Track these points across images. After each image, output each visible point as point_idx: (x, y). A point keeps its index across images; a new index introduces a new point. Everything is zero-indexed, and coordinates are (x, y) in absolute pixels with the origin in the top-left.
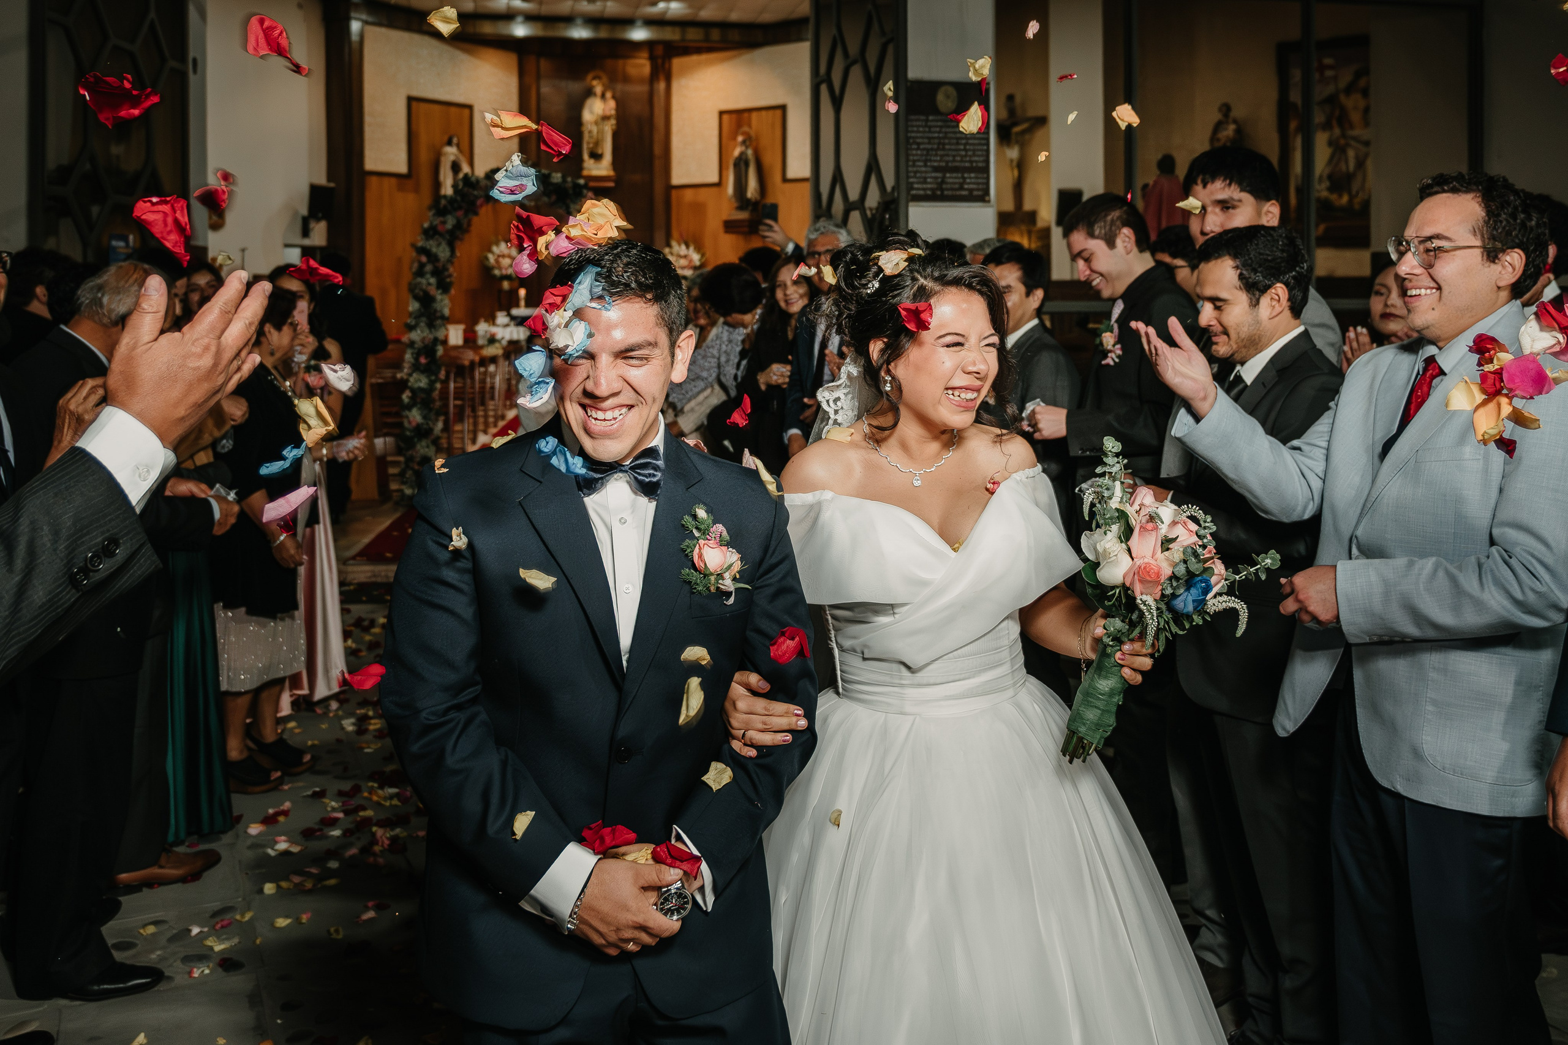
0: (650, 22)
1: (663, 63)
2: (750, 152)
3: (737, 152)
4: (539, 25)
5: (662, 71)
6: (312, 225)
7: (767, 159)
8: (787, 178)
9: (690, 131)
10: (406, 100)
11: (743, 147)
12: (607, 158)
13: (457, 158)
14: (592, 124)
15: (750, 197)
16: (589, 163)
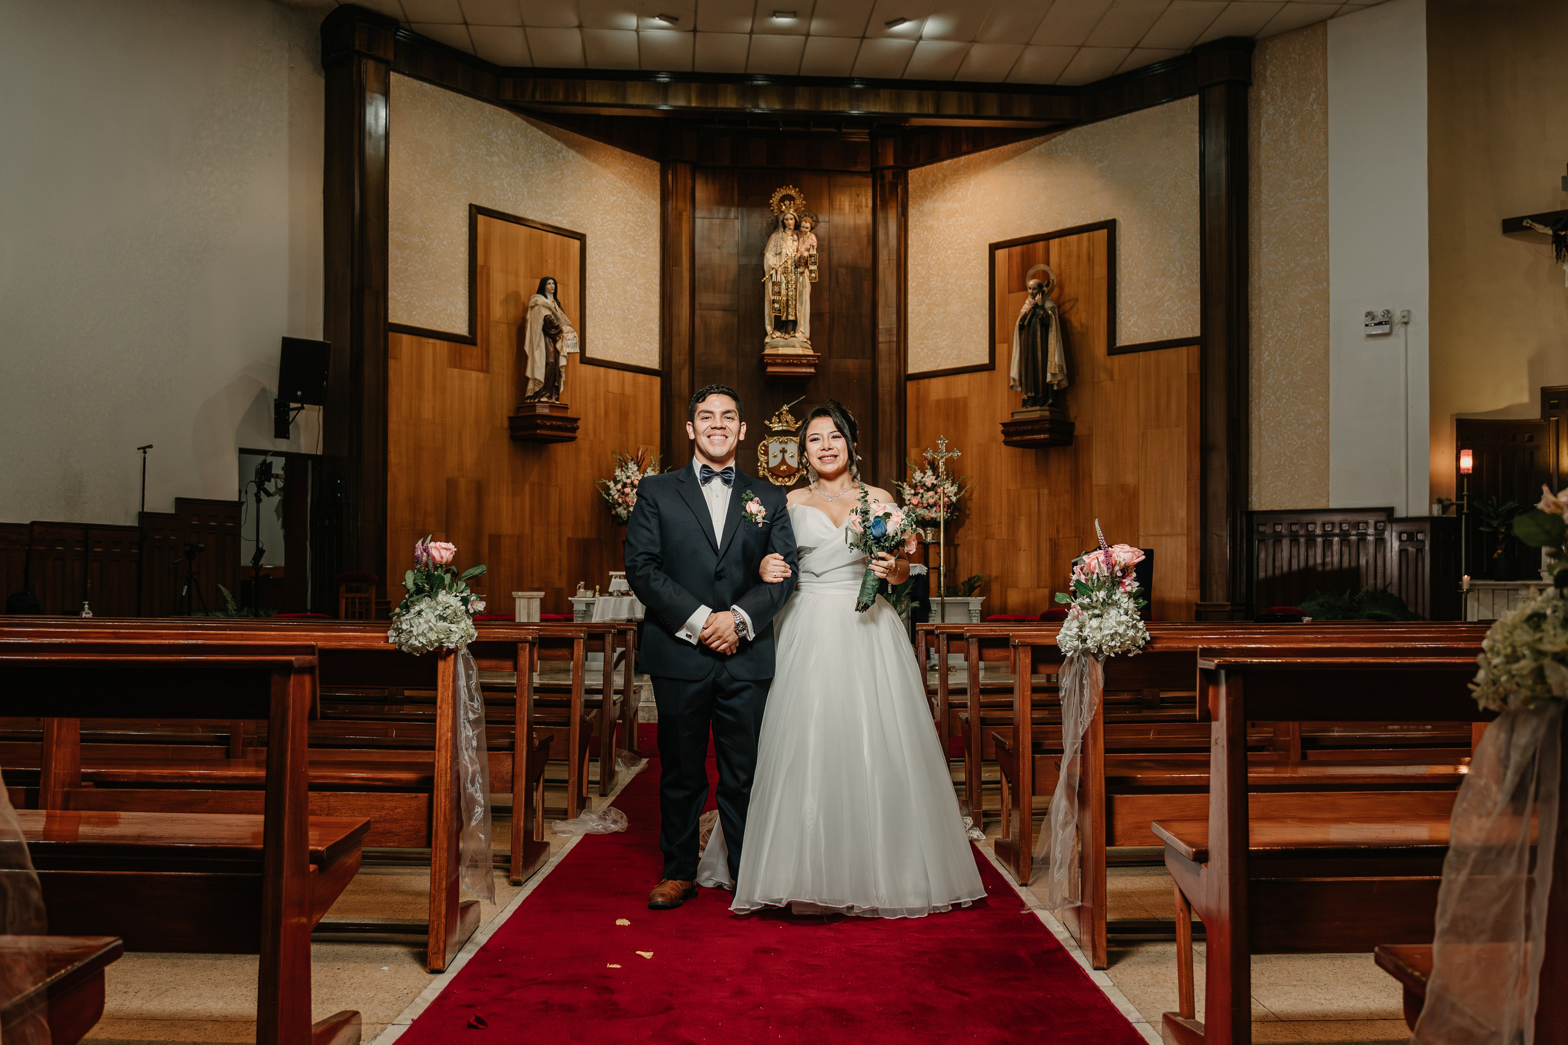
1: (894, 178)
2: (1049, 305)
3: (1026, 307)
6: (292, 414)
7: (1078, 318)
8: (1118, 345)
9: (939, 284)
10: (468, 213)
11: (1038, 297)
12: (803, 331)
13: (553, 313)
14: (779, 273)
15: (1051, 381)
16: (773, 338)
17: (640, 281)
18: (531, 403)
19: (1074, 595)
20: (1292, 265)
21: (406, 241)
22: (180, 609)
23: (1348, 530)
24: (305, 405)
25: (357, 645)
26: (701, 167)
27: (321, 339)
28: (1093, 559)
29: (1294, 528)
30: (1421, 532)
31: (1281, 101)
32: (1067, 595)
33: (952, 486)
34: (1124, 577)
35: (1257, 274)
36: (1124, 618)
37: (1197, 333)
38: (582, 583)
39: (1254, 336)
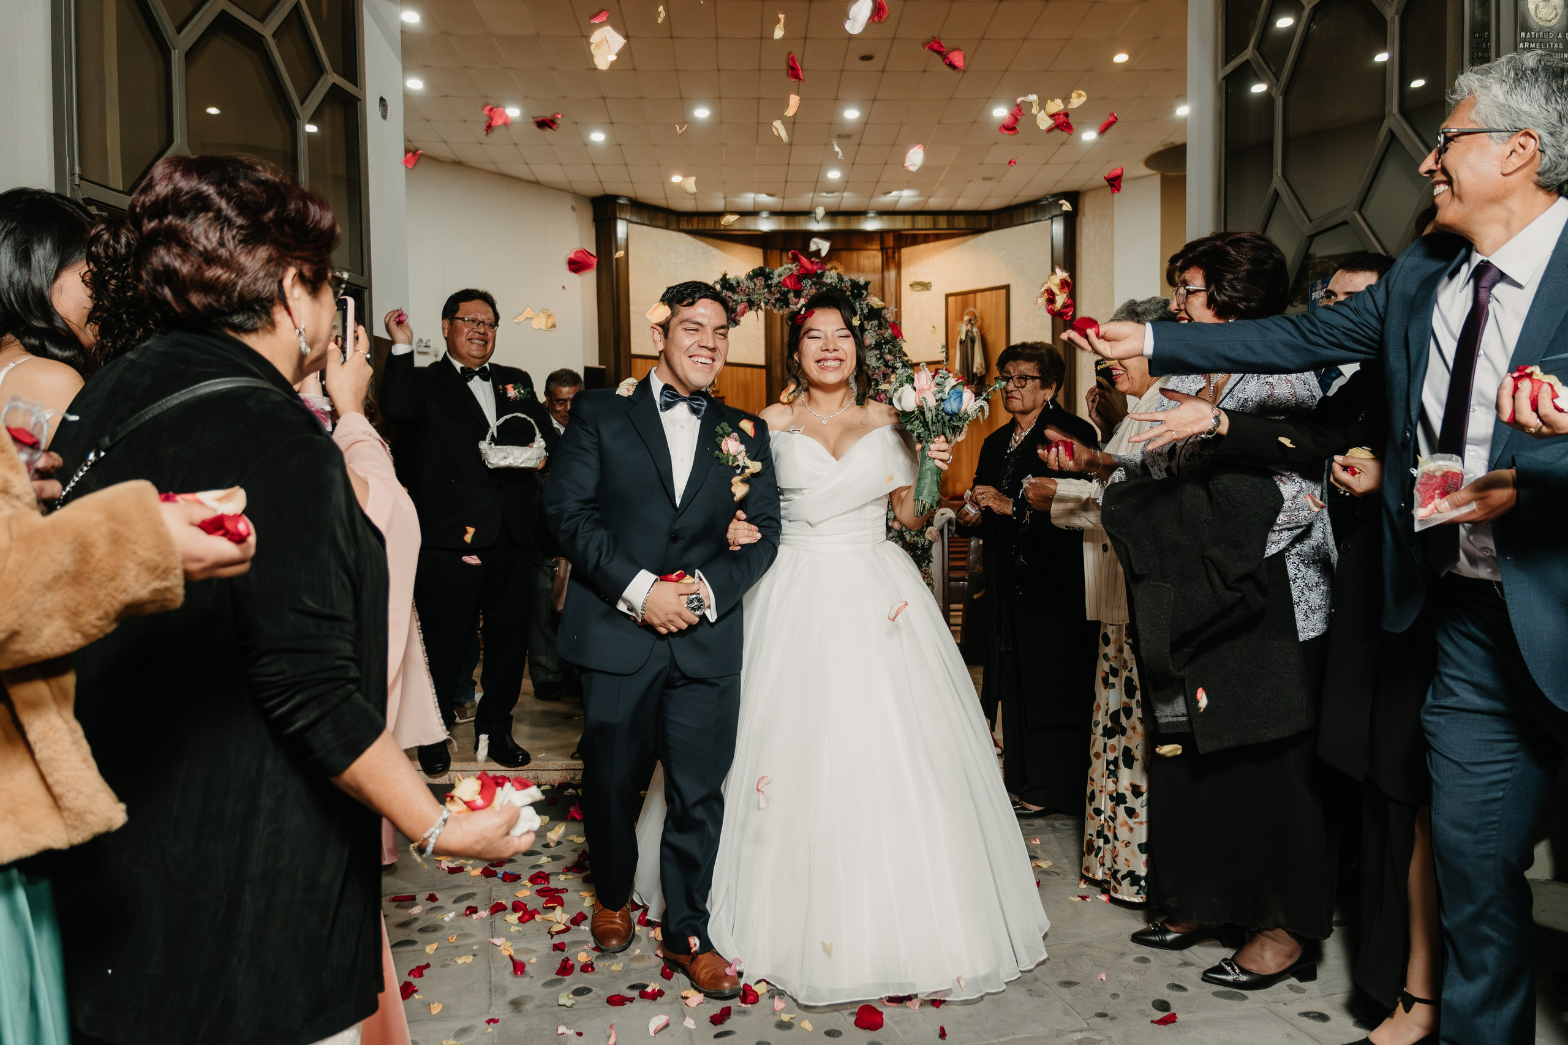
0: (882, 213)
1: (894, 253)
2: (975, 330)
3: (963, 332)
4: (783, 218)
5: (891, 260)
9: (918, 314)
11: (969, 326)
15: (976, 372)
27: (599, 367)
31: (1092, 226)
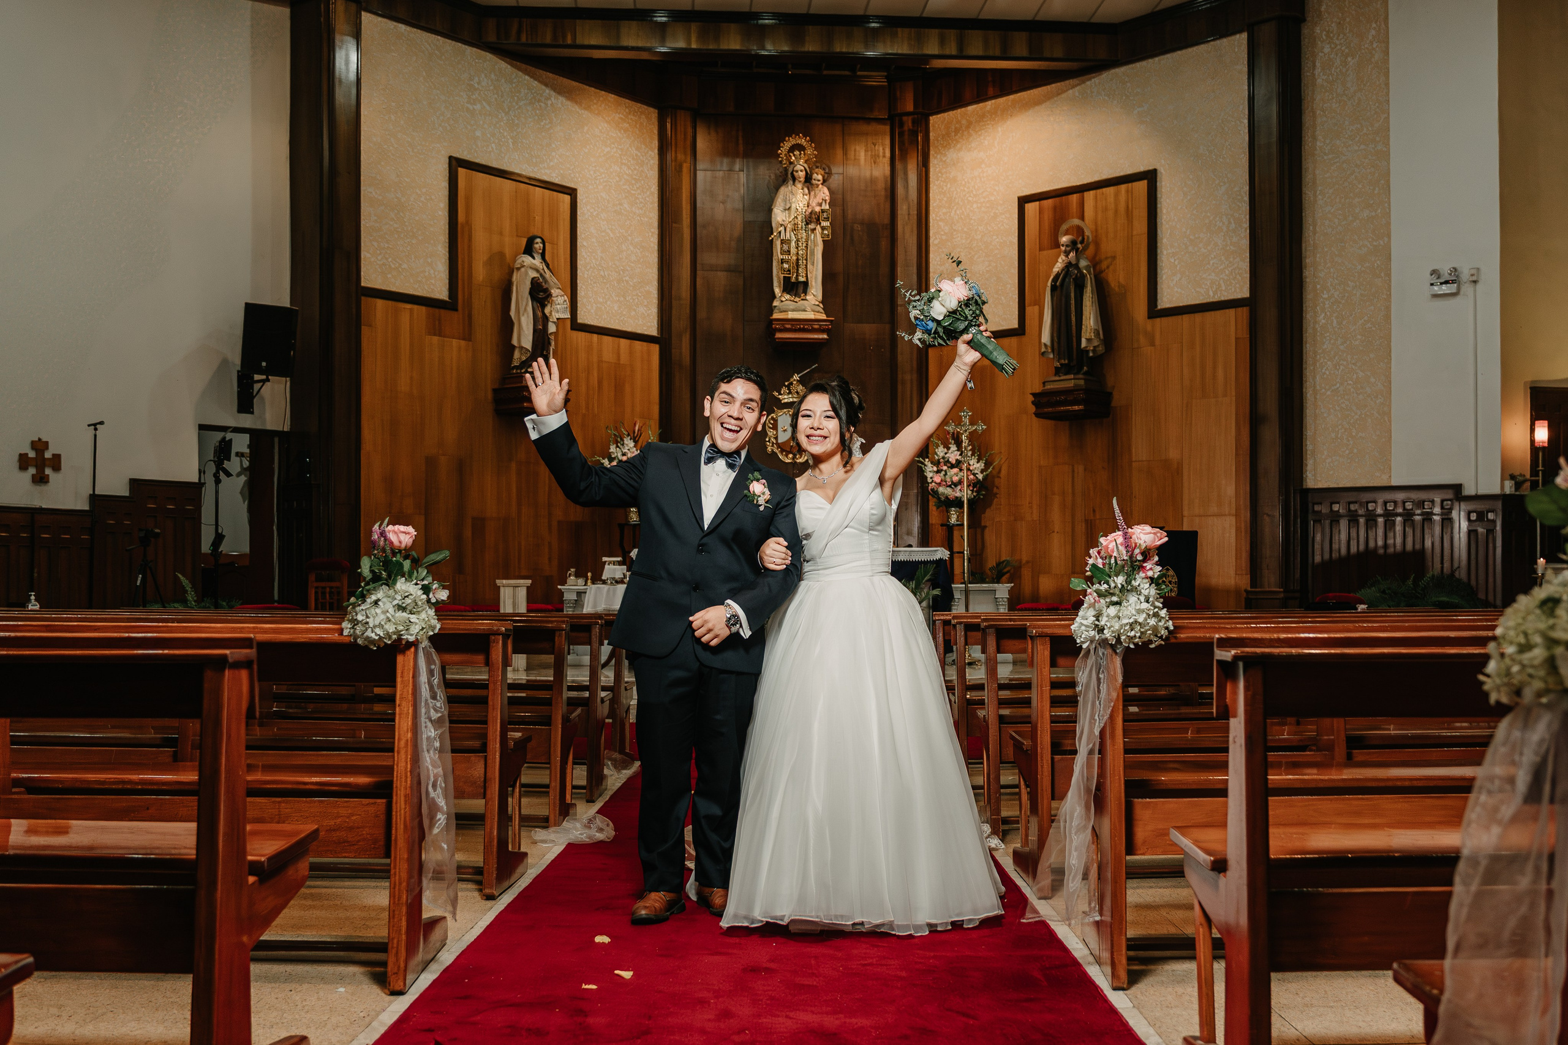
1: (914, 125)
2: (1084, 263)
3: (1058, 266)
5: (910, 140)
6: (257, 386)
7: (1116, 277)
8: (1159, 307)
9: (964, 241)
10: (447, 166)
11: (1072, 255)
12: (815, 293)
13: (541, 275)
14: (788, 230)
15: (1086, 347)
16: (782, 301)
17: (636, 240)
18: (518, 373)
19: (1090, 580)
20: (1351, 218)
21: (380, 198)
22: (136, 599)
23: (1412, 509)
24: (270, 377)
25: (310, 638)
26: (702, 115)
27: (289, 306)
28: (1111, 541)
29: (1353, 507)
30: (1492, 511)
31: (1337, 39)
32: (1083, 581)
33: (978, 462)
34: (1145, 560)
35: (1311, 228)
36: (1145, 606)
37: (1246, 294)
38: (572, 570)
39: (1309, 296)
